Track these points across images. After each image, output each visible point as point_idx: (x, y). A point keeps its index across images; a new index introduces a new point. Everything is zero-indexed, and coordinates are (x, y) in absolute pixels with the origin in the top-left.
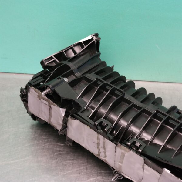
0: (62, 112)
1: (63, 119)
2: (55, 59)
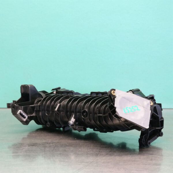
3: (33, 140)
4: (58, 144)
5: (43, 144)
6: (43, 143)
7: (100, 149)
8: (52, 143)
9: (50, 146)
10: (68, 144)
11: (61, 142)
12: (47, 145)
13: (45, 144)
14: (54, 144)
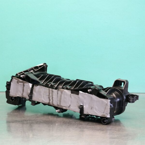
0: (31, 85)
1: (31, 90)
2: (23, 72)
3: (14, 118)
4: (34, 121)
5: (21, 122)
6: (22, 120)
7: (68, 126)
8: (29, 121)
9: (27, 123)
10: (42, 121)
11: (37, 120)
12: (25, 122)
13: (23, 121)
14: (30, 121)
